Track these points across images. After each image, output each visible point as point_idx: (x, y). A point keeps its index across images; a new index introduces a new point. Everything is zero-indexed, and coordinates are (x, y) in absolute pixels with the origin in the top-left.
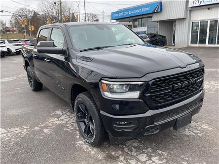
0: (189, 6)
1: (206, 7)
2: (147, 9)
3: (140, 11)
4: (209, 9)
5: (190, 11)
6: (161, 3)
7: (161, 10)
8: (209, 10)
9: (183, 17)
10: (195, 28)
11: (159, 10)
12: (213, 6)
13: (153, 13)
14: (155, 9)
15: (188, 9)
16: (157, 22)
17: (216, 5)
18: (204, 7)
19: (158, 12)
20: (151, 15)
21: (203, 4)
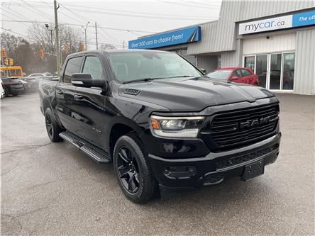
0: (240, 34)
1: (263, 35)
2: (180, 36)
3: (169, 39)
4: (268, 38)
5: (242, 40)
6: (200, 28)
7: (200, 39)
8: (269, 40)
9: (231, 49)
10: (250, 65)
11: (197, 39)
12: (274, 33)
13: (188, 43)
14: (191, 37)
15: (238, 37)
16: (195, 55)
17: (278, 32)
18: (260, 35)
19: (194, 42)
20: (185, 46)
21: (259, 30)
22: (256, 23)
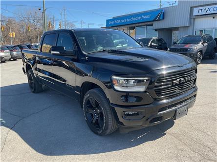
1: (211, 15)
2: (148, 16)
3: (139, 18)
4: (213, 18)
5: (194, 19)
9: (188, 26)
11: (161, 18)
14: (157, 17)
15: (192, 17)
19: (159, 20)
20: (152, 23)
21: (208, 12)
22: (207, 8)
